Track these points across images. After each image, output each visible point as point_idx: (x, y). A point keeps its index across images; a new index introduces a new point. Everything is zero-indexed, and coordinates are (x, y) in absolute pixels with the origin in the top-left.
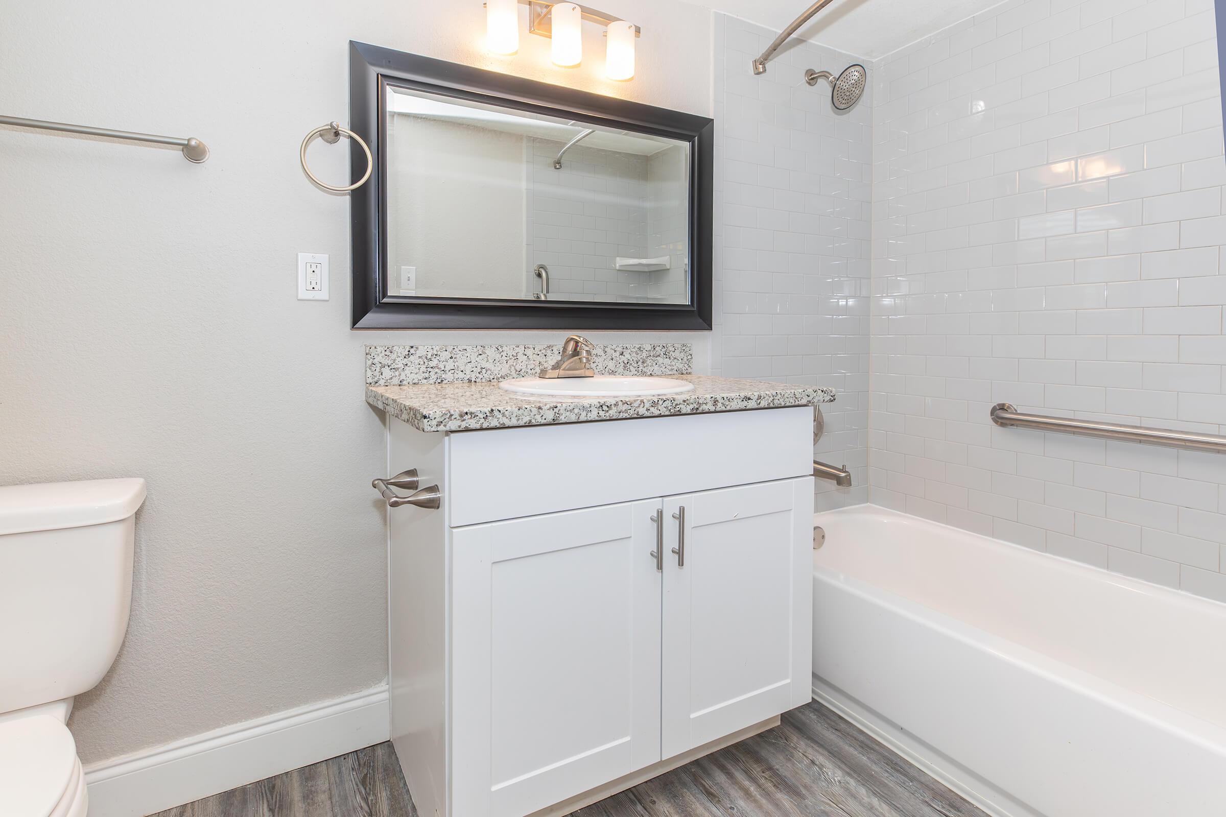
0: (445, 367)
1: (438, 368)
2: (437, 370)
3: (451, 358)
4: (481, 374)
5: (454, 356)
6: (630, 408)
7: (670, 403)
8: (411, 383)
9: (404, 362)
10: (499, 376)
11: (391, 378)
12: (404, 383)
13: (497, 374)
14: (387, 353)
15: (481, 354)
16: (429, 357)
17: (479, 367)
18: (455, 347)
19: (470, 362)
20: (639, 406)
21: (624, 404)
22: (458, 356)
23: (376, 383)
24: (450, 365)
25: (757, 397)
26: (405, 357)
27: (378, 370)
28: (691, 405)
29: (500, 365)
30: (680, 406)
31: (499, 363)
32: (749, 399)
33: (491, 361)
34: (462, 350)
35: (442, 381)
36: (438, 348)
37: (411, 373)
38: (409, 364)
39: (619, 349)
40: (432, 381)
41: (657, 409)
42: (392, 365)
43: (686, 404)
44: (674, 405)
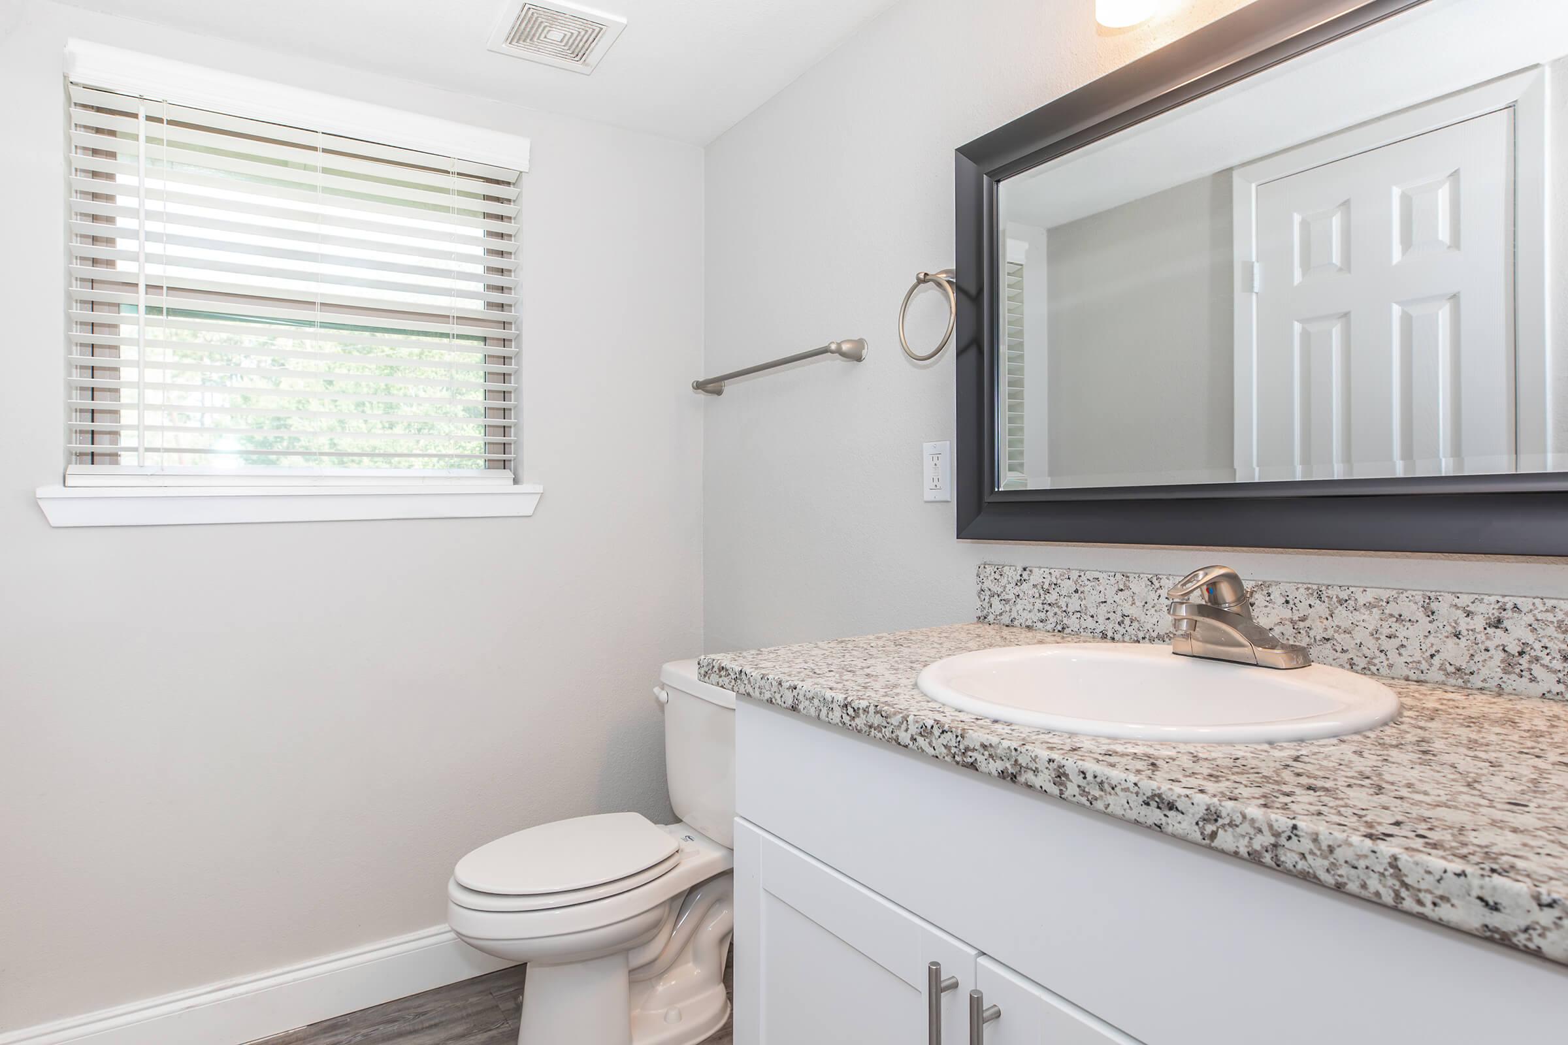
0: (1067, 606)
1: (1058, 607)
2: (1056, 610)
3: (1076, 591)
4: (1123, 625)
5: (1080, 589)
6: (885, 724)
7: (954, 740)
8: (1024, 625)
9: (1015, 592)
10: (1154, 635)
11: (1001, 614)
12: (1016, 623)
13: (1151, 631)
14: (998, 577)
15: (1122, 590)
16: (1046, 587)
17: (1119, 613)
18: (1082, 574)
19: (1105, 602)
20: (899, 726)
21: (876, 712)
22: (1086, 589)
23: (985, 618)
24: (1074, 604)
25: (1201, 811)
26: (1017, 584)
27: (987, 600)
28: (999, 762)
29: (1157, 615)
30: (975, 754)
31: (1153, 610)
32: (1171, 806)
33: (1139, 604)
34: (1091, 579)
35: (1063, 628)
36: (1056, 573)
37: (1024, 609)
38: (1021, 595)
39: (1486, 609)
40: (1050, 627)
41: (929, 744)
42: (1002, 595)
43: (986, 753)
44: (962, 747)
